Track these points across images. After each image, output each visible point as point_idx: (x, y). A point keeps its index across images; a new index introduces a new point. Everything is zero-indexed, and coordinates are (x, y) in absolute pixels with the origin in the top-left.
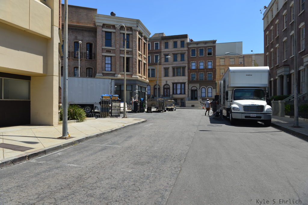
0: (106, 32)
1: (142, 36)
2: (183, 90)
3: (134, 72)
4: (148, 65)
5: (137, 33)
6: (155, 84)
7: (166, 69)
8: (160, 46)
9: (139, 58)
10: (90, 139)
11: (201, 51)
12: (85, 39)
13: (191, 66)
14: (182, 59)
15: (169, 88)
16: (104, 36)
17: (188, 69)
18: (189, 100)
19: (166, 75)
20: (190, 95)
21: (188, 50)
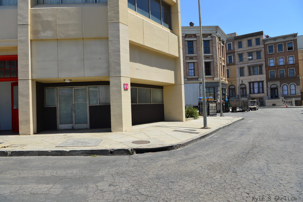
0: (188, 41)
1: (220, 40)
2: (261, 89)
3: (215, 75)
5: (217, 38)
6: (230, 84)
7: (242, 70)
8: (233, 46)
11: (280, 47)
13: (269, 63)
14: (259, 57)
15: (245, 88)
16: (187, 45)
17: (266, 66)
18: (269, 99)
19: (242, 75)
20: (269, 94)
21: (264, 48)
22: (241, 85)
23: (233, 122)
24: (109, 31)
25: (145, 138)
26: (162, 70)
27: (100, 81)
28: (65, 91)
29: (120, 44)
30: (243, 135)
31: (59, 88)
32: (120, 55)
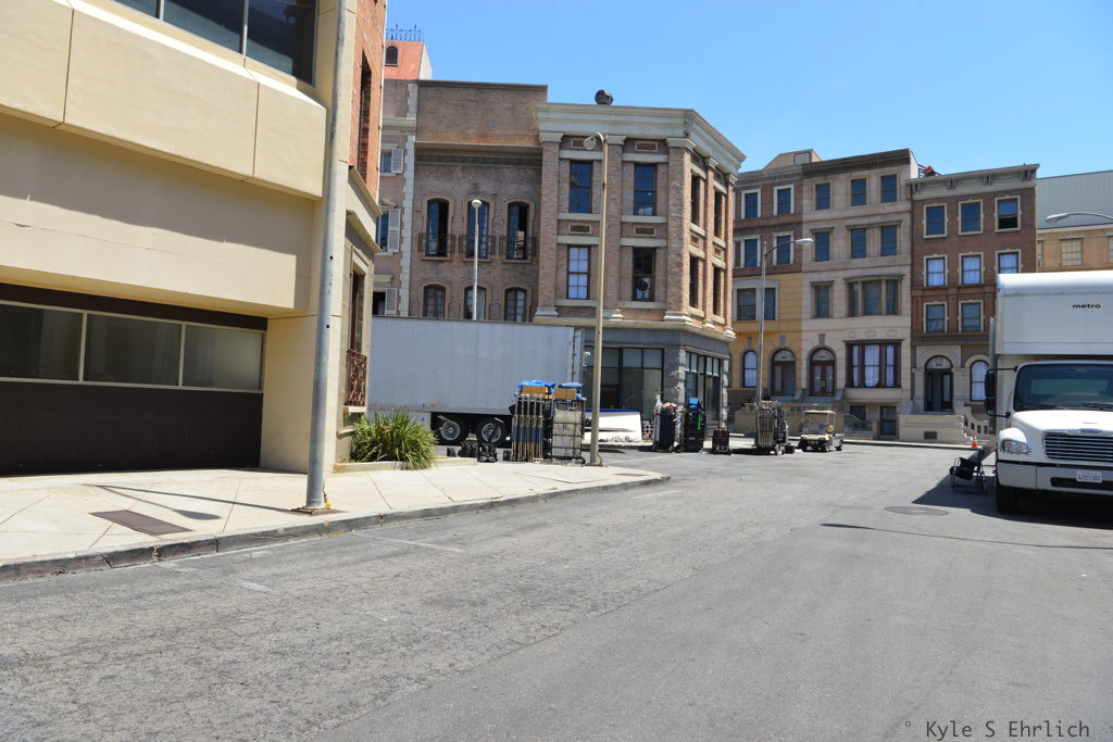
0: (572, 162)
1: (706, 168)
2: (890, 372)
3: (670, 300)
4: (734, 276)
5: (687, 157)
6: (778, 345)
7: (821, 290)
8: (795, 199)
9: (690, 249)
10: (397, 523)
11: (971, 213)
12: (503, 191)
13: (924, 273)
14: (889, 247)
15: (832, 363)
16: (566, 175)
17: (912, 286)
18: (915, 412)
19: (821, 310)
20: (920, 392)
21: (912, 212)
22: (816, 351)
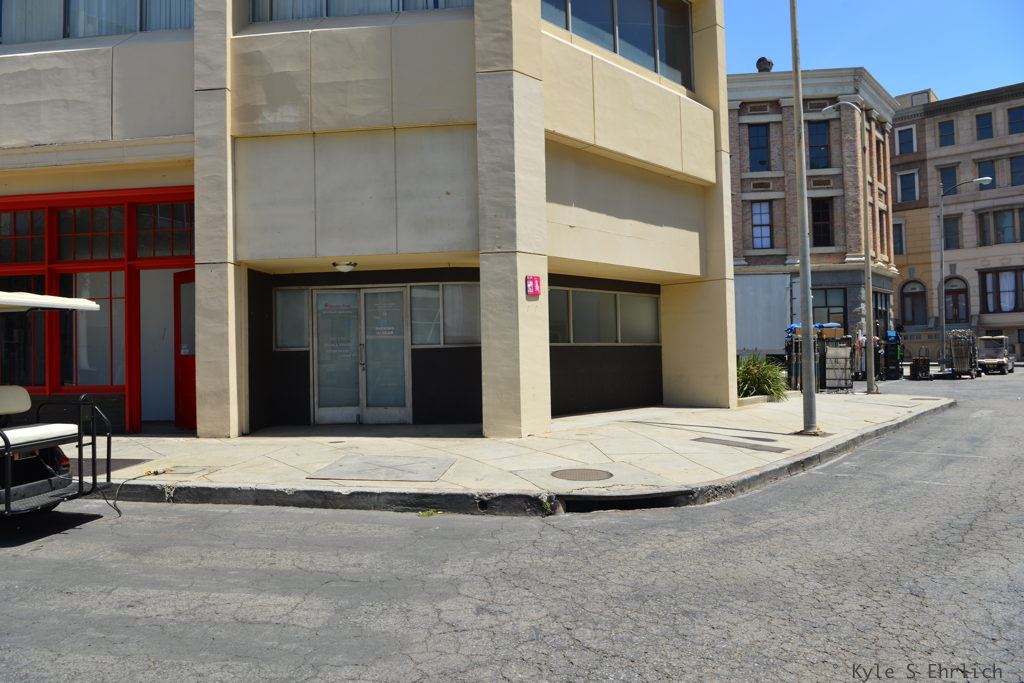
0: (751, 126)
1: (870, 120)
3: (850, 243)
14: (1019, 177)
15: (965, 292)
16: (746, 139)
19: (952, 243)
22: (948, 280)
23: (915, 414)
24: (478, 101)
25: (594, 462)
26: (659, 228)
27: (447, 266)
28: (335, 298)
29: (513, 143)
30: (950, 461)
31: (316, 290)
32: (514, 181)
